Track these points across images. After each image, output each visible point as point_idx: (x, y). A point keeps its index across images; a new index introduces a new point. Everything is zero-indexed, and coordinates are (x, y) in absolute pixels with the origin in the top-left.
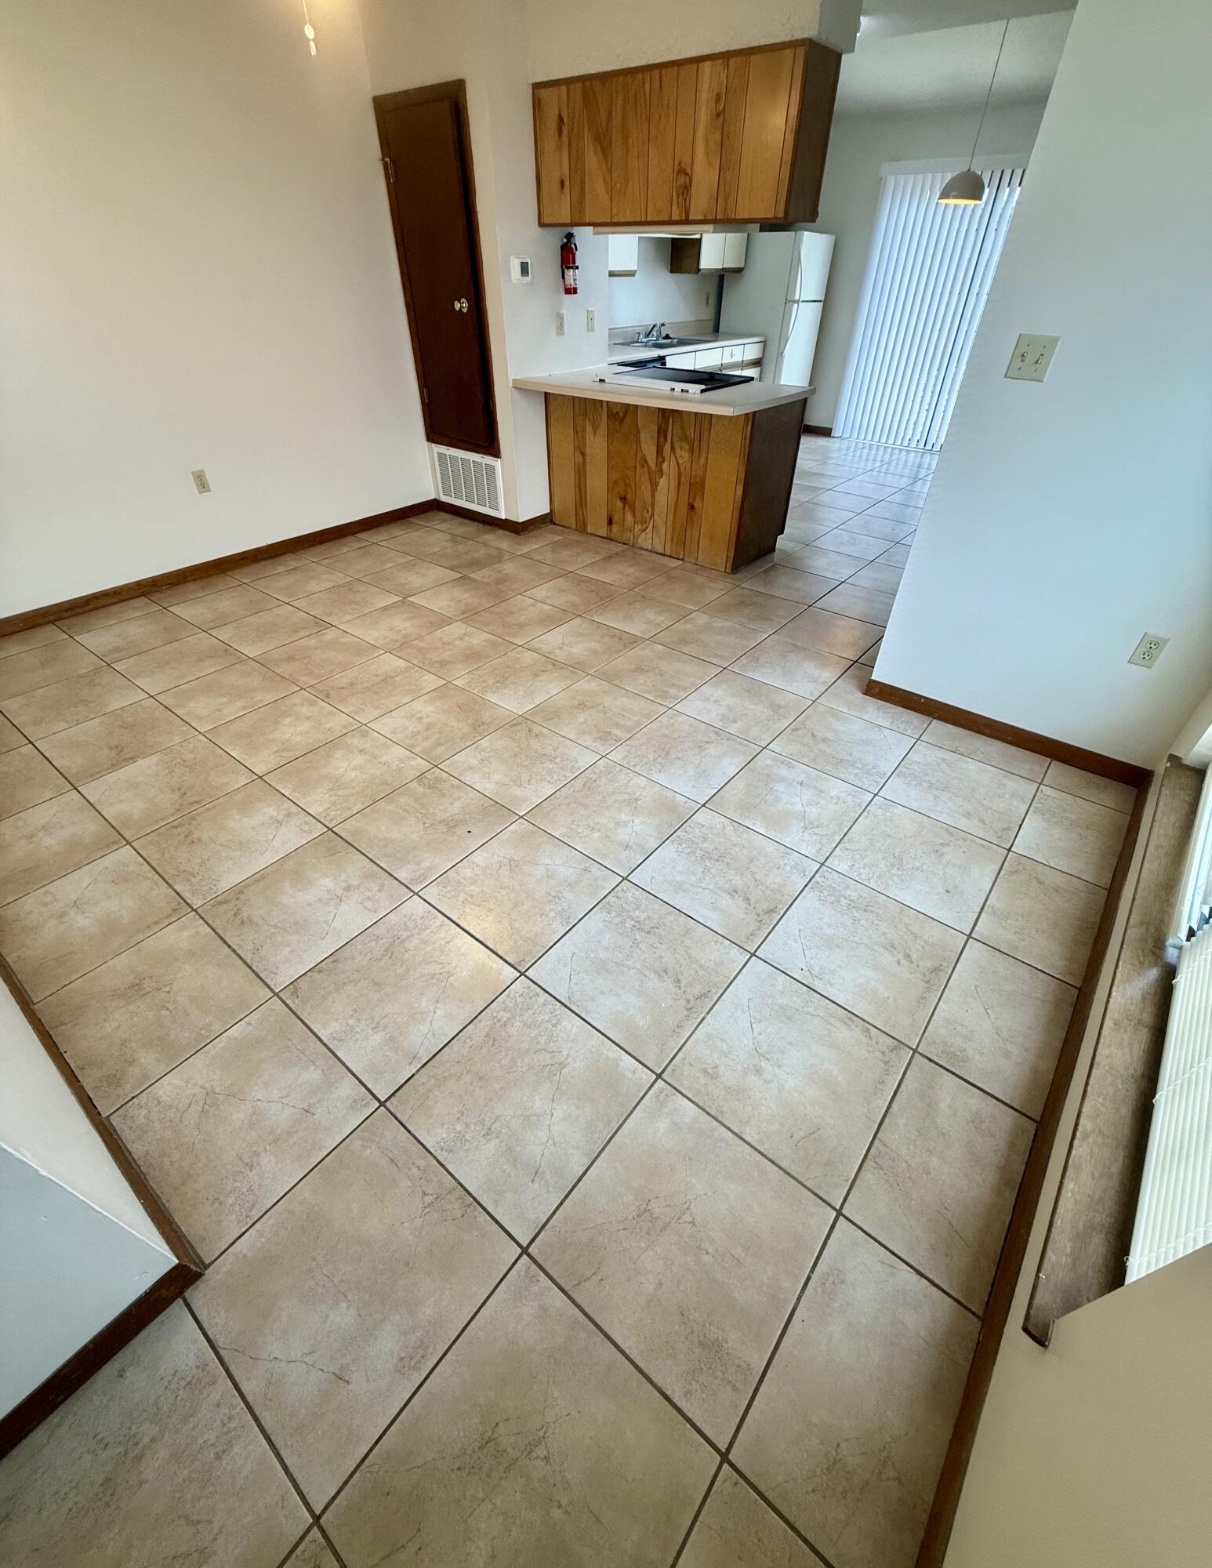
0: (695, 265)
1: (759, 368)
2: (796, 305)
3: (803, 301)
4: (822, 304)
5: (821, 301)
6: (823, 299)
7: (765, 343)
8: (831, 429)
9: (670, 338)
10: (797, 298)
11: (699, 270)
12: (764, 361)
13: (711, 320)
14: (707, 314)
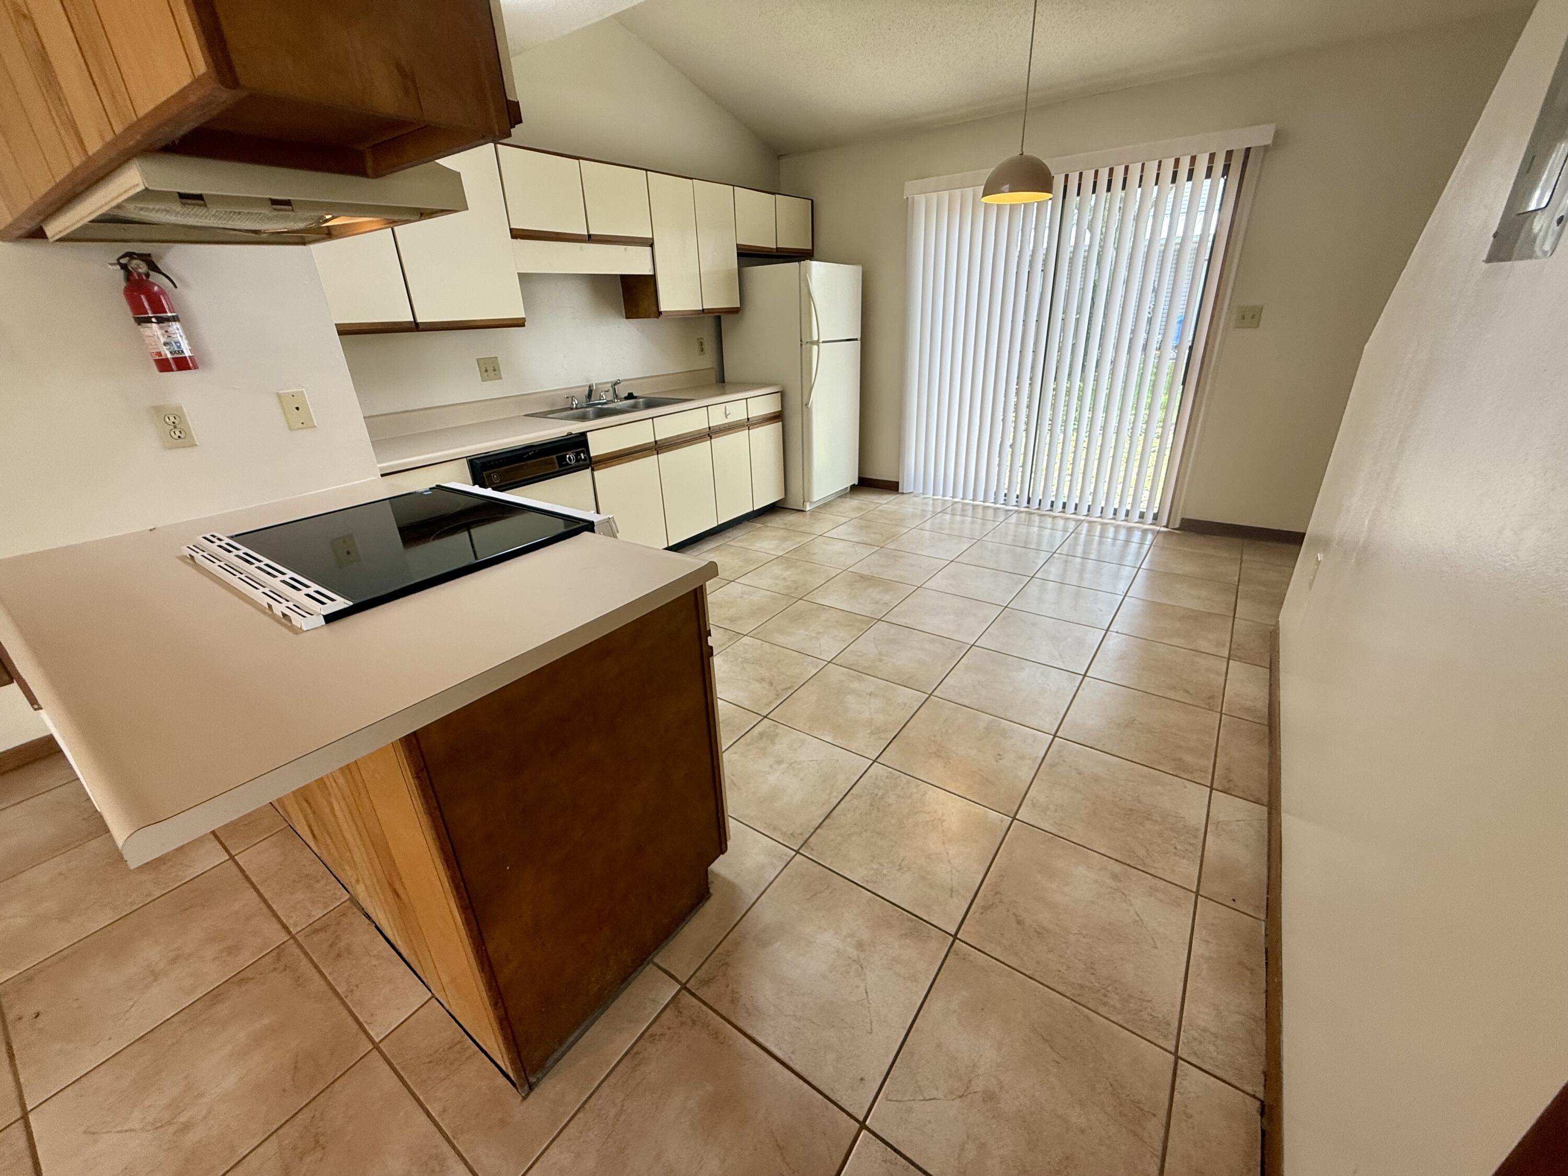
0: (655, 308)
1: (781, 423)
2: (815, 348)
3: (823, 342)
4: (859, 342)
5: (856, 340)
6: (858, 336)
7: (783, 394)
8: (898, 483)
9: (636, 398)
10: (815, 338)
11: (660, 313)
12: (787, 414)
13: (712, 368)
14: (707, 362)
